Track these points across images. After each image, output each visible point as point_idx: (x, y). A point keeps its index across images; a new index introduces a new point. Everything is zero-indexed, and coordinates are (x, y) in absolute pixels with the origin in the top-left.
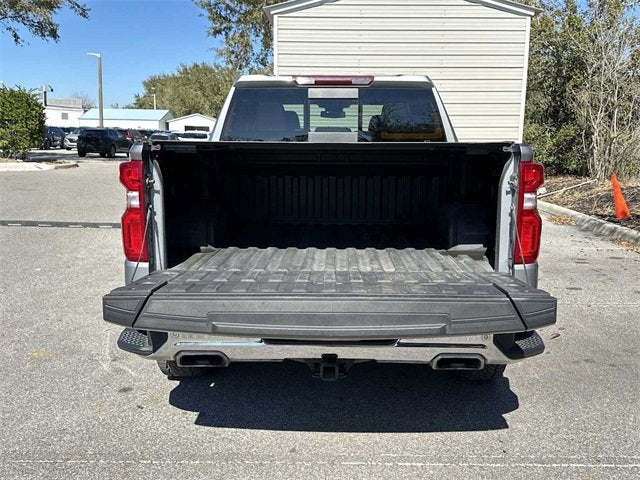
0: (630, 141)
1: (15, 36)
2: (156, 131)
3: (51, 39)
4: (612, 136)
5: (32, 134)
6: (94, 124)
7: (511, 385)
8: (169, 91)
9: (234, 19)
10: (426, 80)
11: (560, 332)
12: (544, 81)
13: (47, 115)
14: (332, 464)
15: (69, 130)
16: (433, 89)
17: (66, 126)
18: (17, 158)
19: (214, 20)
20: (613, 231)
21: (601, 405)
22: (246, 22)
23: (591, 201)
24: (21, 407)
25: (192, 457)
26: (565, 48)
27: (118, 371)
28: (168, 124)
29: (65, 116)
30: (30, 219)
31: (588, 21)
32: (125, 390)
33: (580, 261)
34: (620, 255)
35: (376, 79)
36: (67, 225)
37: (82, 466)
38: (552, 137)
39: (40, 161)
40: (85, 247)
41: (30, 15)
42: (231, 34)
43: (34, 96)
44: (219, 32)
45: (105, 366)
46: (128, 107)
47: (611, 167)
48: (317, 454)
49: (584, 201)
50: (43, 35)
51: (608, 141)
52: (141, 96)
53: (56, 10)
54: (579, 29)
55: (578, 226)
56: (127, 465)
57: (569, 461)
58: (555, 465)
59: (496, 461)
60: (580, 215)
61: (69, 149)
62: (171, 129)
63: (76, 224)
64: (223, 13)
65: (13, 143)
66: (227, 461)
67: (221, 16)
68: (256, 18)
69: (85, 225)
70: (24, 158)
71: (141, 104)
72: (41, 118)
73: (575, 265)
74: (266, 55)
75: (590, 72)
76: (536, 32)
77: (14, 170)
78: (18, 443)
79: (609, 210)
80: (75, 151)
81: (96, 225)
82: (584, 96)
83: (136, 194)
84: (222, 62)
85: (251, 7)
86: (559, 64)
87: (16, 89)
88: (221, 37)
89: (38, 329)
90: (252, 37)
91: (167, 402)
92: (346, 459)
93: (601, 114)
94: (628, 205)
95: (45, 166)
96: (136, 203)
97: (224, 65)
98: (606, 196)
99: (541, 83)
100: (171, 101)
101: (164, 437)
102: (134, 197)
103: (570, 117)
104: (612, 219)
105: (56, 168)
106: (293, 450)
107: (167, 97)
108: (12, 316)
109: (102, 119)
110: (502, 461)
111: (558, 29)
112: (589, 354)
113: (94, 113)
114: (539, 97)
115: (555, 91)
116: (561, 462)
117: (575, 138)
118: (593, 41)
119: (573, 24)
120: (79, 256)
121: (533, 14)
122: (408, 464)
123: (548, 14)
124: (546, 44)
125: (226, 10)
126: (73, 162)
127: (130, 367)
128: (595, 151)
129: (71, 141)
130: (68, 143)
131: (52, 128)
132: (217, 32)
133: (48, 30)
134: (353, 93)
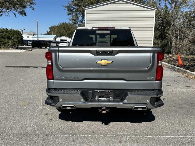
0: (182, 44)
1: (15, 15)
2: (53, 41)
3: (24, 16)
4: (177, 43)
5: (19, 42)
6: (36, 39)
7: (153, 113)
8: (56, 30)
9: (74, 11)
10: (129, 28)
11: (165, 98)
12: (159, 28)
13: (23, 37)
14: (105, 136)
15: (29, 41)
16: (131, 31)
17: (28, 40)
18: (15, 48)
19: (68, 11)
20: (178, 69)
21: (178, 119)
22: (77, 11)
23: (172, 61)
24: (18, 119)
25: (66, 134)
26: (164, 19)
27: (44, 109)
28: (56, 39)
29: (28, 37)
30: (19, 66)
31: (171, 11)
32: (47, 114)
33: (170, 78)
34: (180, 76)
35: (115, 28)
36: (29, 67)
37: (35, 136)
38: (161, 43)
39: (21, 49)
40: (34, 73)
41: (19, 9)
42: (73, 15)
43: (20, 31)
44: (70, 14)
45: (41, 107)
46: (45, 34)
47: (177, 51)
48: (100, 133)
49: (170, 61)
50: (22, 15)
51: (176, 44)
52: (49, 31)
53: (26, 8)
54: (168, 14)
55: (168, 68)
56: (48, 136)
57: (170, 135)
58: (166, 136)
59: (150, 135)
60: (169, 65)
61: (29, 46)
62: (57, 40)
63: (32, 67)
64: (71, 9)
65: (14, 44)
66: (75, 135)
67: (70, 10)
68: (80, 10)
69: (34, 67)
70: (17, 48)
71: (49, 33)
72: (22, 37)
73: (168, 79)
74: (83, 20)
75: (172, 25)
76: (157, 14)
77: (15, 51)
78: (17, 130)
79: (177, 63)
80: (31, 46)
81: (37, 67)
82: (170, 32)
83: (50, 61)
84: (71, 22)
85: (79, 7)
86: (163, 23)
87: (15, 30)
88: (71, 15)
89: (22, 97)
90: (79, 15)
91: (58, 118)
92: (108, 135)
93: (174, 37)
94: (182, 62)
95: (23, 51)
96: (50, 64)
97: (71, 23)
98: (176, 59)
99: (158, 28)
100: (57, 33)
101: (57, 128)
102: (49, 62)
103: (166, 38)
104: (178, 66)
105: (26, 51)
106: (93, 132)
107: (56, 31)
108: (15, 93)
109: (38, 38)
110: (152, 135)
111: (163, 13)
112: (174, 104)
113: (36, 36)
114: (157, 32)
115: (162, 31)
116: (168, 136)
117: (167, 43)
118: (172, 17)
119: (167, 12)
120: (33, 76)
121: (156, 9)
122: (126, 136)
123: (160, 9)
124: (159, 17)
125: (72, 8)
126: (30, 50)
127: (48, 108)
128: (173, 47)
129: (30, 43)
130: (29, 44)
131: (25, 40)
132: (69, 14)
133: (23, 13)
134: (109, 32)
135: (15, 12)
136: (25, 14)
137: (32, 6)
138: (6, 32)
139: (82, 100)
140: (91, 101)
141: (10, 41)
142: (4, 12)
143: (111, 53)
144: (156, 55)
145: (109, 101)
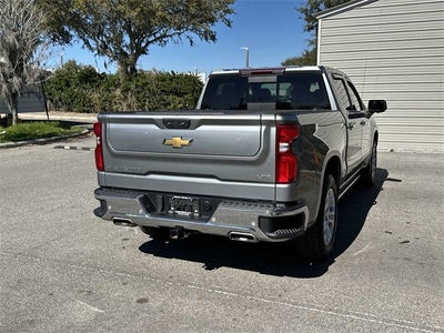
1: (191, 42)
3: (211, 42)
14: (183, 285)
32: (125, 239)
43: (199, 77)
50: (207, 40)
87: (189, 74)
96: (99, 142)
122: (220, 292)
133: (210, 36)
135: (192, 34)
136: (213, 38)
137: (228, 16)
138: (171, 80)
139: (141, 211)
140: (162, 215)
141: (178, 99)
142: (171, 36)
143: (187, 125)
144: (273, 130)
145: (192, 218)
